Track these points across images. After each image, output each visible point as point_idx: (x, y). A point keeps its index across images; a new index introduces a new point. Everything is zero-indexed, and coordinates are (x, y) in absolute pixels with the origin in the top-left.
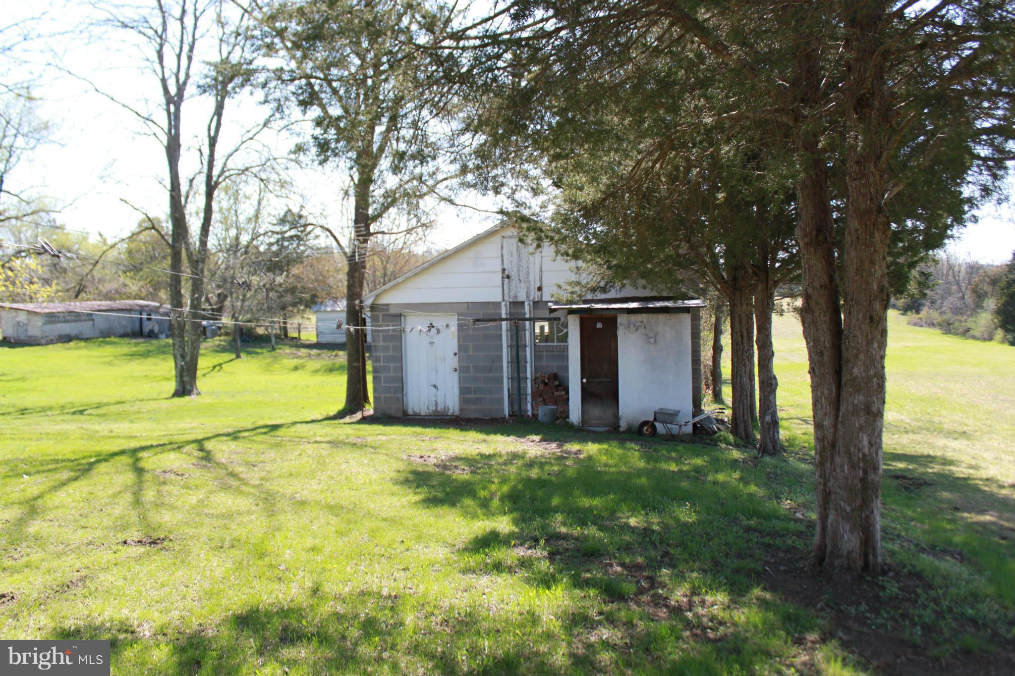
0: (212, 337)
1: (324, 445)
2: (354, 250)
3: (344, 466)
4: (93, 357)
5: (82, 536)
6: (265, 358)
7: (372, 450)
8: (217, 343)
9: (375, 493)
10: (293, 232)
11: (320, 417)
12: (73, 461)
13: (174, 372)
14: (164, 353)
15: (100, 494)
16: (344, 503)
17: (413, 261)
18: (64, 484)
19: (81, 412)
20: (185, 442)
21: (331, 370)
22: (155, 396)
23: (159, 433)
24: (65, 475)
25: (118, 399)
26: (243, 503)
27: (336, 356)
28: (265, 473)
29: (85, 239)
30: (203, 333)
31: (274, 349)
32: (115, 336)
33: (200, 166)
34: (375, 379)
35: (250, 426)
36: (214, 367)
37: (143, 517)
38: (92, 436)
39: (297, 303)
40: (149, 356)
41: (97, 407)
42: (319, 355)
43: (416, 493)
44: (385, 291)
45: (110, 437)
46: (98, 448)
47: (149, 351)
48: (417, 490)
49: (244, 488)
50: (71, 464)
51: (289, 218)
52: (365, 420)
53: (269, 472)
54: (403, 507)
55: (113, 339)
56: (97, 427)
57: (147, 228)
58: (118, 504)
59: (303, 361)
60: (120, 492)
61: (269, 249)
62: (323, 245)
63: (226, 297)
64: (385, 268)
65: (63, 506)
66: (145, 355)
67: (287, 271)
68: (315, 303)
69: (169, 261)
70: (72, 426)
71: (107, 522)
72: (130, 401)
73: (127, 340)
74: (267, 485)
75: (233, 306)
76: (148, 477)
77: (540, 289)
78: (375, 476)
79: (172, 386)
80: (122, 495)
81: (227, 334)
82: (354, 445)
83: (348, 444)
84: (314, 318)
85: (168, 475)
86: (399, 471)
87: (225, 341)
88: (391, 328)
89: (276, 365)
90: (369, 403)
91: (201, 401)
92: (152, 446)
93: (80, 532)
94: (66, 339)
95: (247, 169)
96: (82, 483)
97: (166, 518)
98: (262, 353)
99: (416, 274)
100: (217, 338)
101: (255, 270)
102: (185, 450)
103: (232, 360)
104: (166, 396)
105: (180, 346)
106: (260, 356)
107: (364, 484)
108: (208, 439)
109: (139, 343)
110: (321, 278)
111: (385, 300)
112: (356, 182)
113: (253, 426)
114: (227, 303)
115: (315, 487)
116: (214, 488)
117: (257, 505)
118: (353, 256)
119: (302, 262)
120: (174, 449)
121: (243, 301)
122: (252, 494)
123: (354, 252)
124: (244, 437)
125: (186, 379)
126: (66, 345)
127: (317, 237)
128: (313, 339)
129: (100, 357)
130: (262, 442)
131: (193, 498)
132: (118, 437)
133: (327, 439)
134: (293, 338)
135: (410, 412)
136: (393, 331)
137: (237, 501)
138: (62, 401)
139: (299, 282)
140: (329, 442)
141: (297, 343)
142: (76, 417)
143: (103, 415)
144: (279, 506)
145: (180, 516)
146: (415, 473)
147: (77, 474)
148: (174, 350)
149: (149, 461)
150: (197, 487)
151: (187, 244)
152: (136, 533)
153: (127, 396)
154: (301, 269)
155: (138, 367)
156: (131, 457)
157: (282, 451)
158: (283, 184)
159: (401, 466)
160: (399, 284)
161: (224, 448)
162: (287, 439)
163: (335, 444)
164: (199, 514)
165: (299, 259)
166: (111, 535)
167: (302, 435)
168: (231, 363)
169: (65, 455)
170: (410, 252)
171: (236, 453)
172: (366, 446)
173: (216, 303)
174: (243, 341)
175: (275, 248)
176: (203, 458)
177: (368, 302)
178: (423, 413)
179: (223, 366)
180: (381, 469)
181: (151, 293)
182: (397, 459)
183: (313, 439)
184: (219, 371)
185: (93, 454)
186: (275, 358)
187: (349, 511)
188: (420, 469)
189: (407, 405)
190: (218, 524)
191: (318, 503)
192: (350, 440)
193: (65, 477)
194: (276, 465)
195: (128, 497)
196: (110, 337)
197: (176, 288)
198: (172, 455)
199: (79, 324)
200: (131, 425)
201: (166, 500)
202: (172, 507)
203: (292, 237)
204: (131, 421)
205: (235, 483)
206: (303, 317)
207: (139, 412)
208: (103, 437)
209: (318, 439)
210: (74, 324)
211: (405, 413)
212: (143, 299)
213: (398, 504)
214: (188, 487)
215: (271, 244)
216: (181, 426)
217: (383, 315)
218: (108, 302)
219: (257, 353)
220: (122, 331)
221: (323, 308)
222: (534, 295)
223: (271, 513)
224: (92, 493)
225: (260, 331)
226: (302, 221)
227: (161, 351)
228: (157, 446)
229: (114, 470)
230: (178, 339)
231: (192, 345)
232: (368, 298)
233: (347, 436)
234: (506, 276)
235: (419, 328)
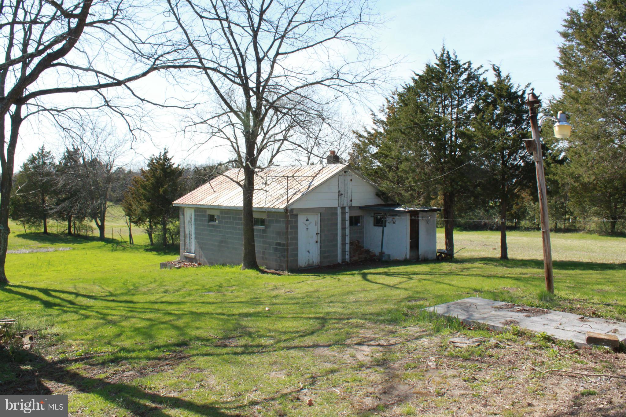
77: (351, 201)
136: (295, 223)
178: (303, 266)
217: (291, 215)
222: (349, 203)
234: (340, 195)
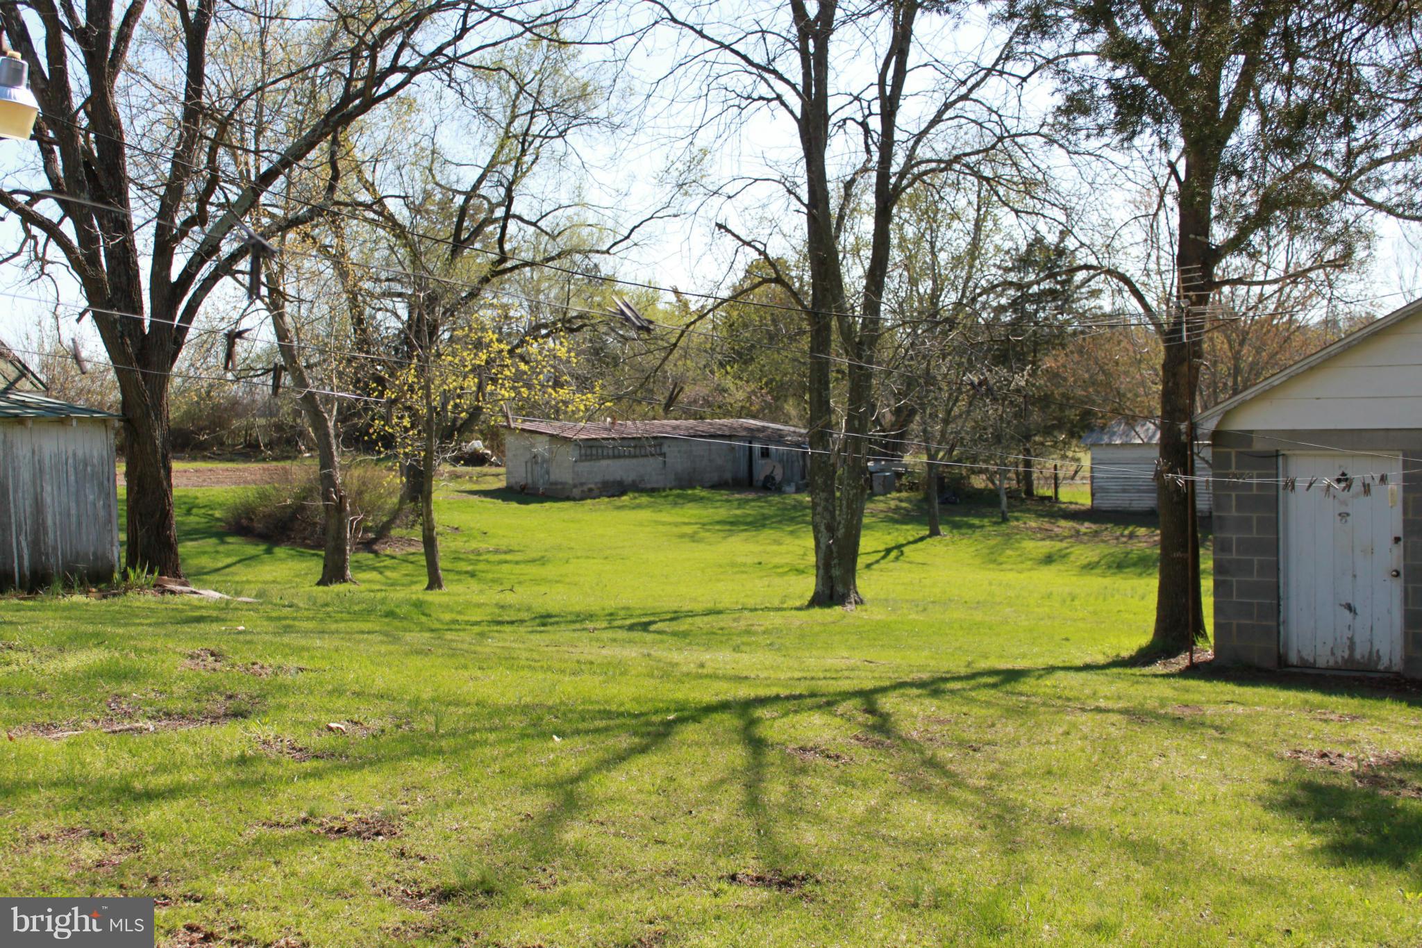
0: (884, 494)
1: (1115, 718)
2: (1178, 317)
3: (1156, 764)
4: (664, 524)
5: (653, 858)
6: (986, 537)
7: (1217, 735)
8: (893, 504)
9: (1227, 825)
10: (1046, 285)
11: (1101, 660)
12: (636, 716)
13: (812, 559)
14: (792, 520)
15: (687, 782)
16: (1164, 840)
17: (1297, 340)
18: (621, 757)
19: (645, 627)
20: (840, 694)
21: (1120, 565)
22: (776, 604)
23: (789, 675)
24: (624, 741)
25: (710, 605)
26: (953, 822)
27: (1131, 536)
28: (996, 765)
29: (652, 302)
30: (867, 486)
31: (1005, 519)
32: (703, 487)
33: (865, 156)
34: (1218, 586)
35: (963, 671)
36: (888, 551)
37: (764, 832)
38: (667, 673)
39: (1053, 427)
40: (764, 526)
41: (672, 619)
42: (1096, 534)
43: (1314, 832)
44: (1243, 404)
45: (700, 677)
46: (680, 696)
47: (765, 517)
48: (1316, 826)
49: (956, 793)
50: (634, 722)
51: (1038, 256)
52: (1195, 671)
53: (1005, 763)
54: (1289, 858)
55: (698, 492)
56: (676, 657)
57: (766, 281)
58: (719, 803)
59: (1064, 545)
60: (722, 781)
61: (997, 318)
62: (1108, 309)
63: (912, 412)
64: (1237, 357)
65: (622, 799)
66: (758, 524)
67: (1033, 363)
68: (1089, 428)
69: (805, 343)
70: (630, 652)
71: (700, 836)
72: (734, 611)
73: (724, 494)
74: (1003, 791)
75: (925, 431)
76: (772, 756)
78: (1223, 789)
79: (808, 585)
80: (725, 786)
81: (912, 487)
82: (1177, 720)
83: (1165, 717)
84: (1086, 460)
85: (809, 756)
86: (1275, 782)
87: (908, 500)
88: (1255, 481)
89: (1009, 552)
90: (1205, 636)
91: (865, 615)
92: (777, 698)
93: (653, 852)
94: (614, 489)
95: (957, 159)
96: (655, 758)
97: (809, 837)
98: (982, 527)
99: (1311, 368)
100: (894, 494)
101: (970, 361)
102: (841, 709)
103: (922, 539)
104: (798, 604)
105: (826, 509)
106: (978, 533)
107: (1200, 803)
108: (883, 690)
109: (747, 501)
110: (1101, 377)
111: (1245, 422)
112: (1182, 176)
113: (969, 671)
114: (915, 426)
115: (1099, 802)
116: (898, 787)
117: (983, 828)
118: (1176, 330)
119: (1063, 346)
120: (819, 707)
121: (946, 422)
122: (972, 805)
123: (1178, 323)
124: (952, 692)
125: (836, 572)
126: (617, 501)
127: (1095, 293)
128: (1085, 500)
129: (676, 525)
130: (988, 704)
131: (860, 804)
132: (714, 677)
133: (1121, 705)
134: (1043, 499)
135: (1293, 658)
136: (1260, 486)
137: (943, 818)
138: (611, 605)
139: (1058, 386)
140: (1124, 712)
141: (1051, 509)
142: (636, 635)
143: (685, 634)
144: (1026, 833)
145: (833, 838)
146: (1309, 787)
147: (645, 741)
148: (814, 515)
149: (774, 727)
150: (865, 783)
151: (841, 308)
152: (752, 862)
153: (726, 602)
154: (1061, 360)
155: (743, 547)
156: (741, 716)
157: (1031, 723)
158: (1028, 186)
159: (1279, 771)
160: (1273, 389)
161: (915, 710)
162: (1038, 700)
163: (1138, 716)
164: (869, 836)
165: (1056, 338)
166: (708, 860)
167: (1067, 693)
168: (920, 545)
169: (622, 704)
170: (1290, 321)
171: (939, 722)
172: (1202, 724)
173: (892, 427)
174: (944, 502)
175: (1007, 317)
176: (874, 728)
177: (1209, 425)
179: (905, 549)
180: (1235, 774)
181: (769, 405)
182: (1271, 755)
183: (1092, 704)
184: (897, 558)
185: (673, 707)
186: (1008, 536)
187: (1169, 856)
188: (1321, 781)
189: (1286, 644)
190: (908, 860)
191: (1106, 834)
192: (1169, 710)
193: (625, 745)
194: (1018, 751)
195: (736, 792)
196: (693, 488)
197: (820, 395)
198: (817, 719)
199: (642, 461)
200: (737, 655)
201: (809, 803)
202: (819, 819)
203: (1043, 293)
204: (736, 649)
205: (937, 781)
206: (1064, 457)
207: (748, 632)
208: (688, 674)
209: (1102, 703)
210: (627, 462)
211: (1282, 660)
212: (754, 417)
213: (1275, 851)
214: (849, 783)
215: (1001, 309)
216: (830, 662)
217: (1239, 454)
218: (692, 422)
219: (971, 526)
220: (715, 477)
221: (1106, 439)
223: (1011, 846)
224: (672, 779)
225: (979, 482)
226: (1064, 262)
227: (787, 518)
228: (788, 698)
229: (709, 739)
230: (823, 495)
231: (849, 506)
232: (1207, 419)
233: (1163, 702)
235: (1326, 481)
